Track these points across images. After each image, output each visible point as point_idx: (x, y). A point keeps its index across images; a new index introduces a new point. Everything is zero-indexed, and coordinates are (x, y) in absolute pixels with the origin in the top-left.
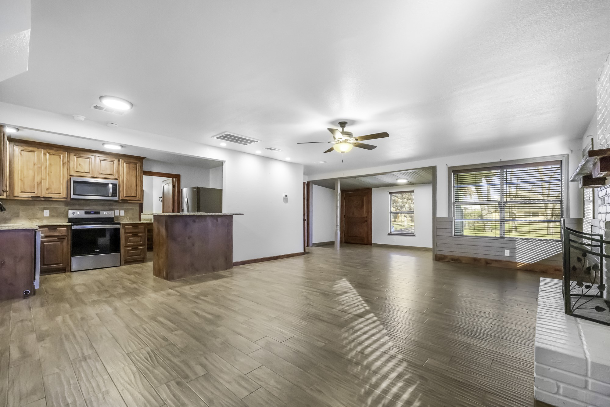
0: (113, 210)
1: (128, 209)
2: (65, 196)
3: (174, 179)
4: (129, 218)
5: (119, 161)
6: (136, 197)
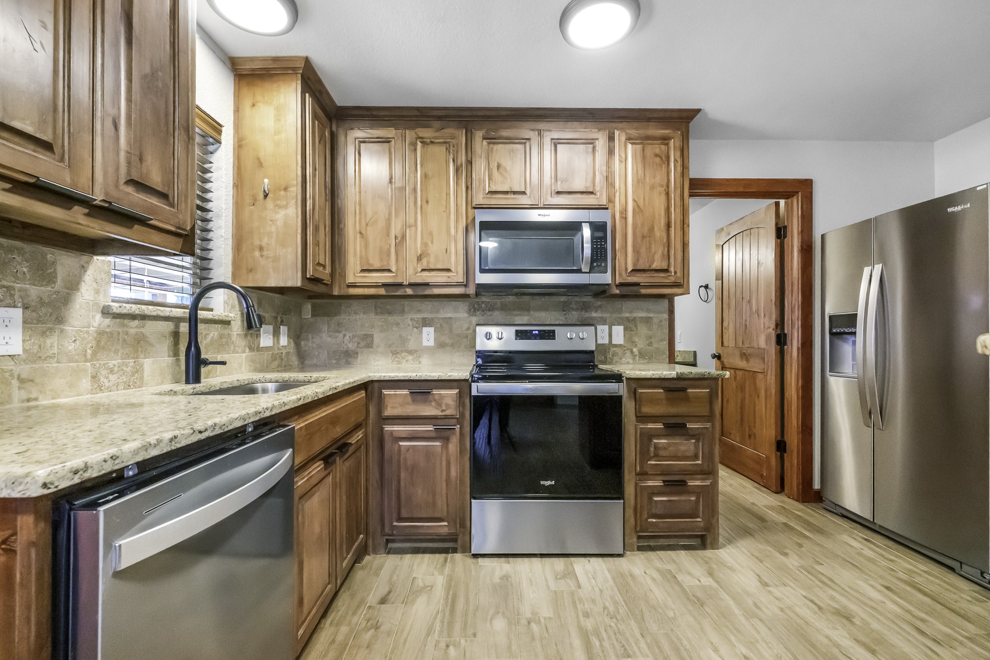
0: (592, 325)
1: (634, 319)
2: (461, 278)
3: (782, 202)
4: (640, 352)
5: (611, 138)
6: (666, 271)
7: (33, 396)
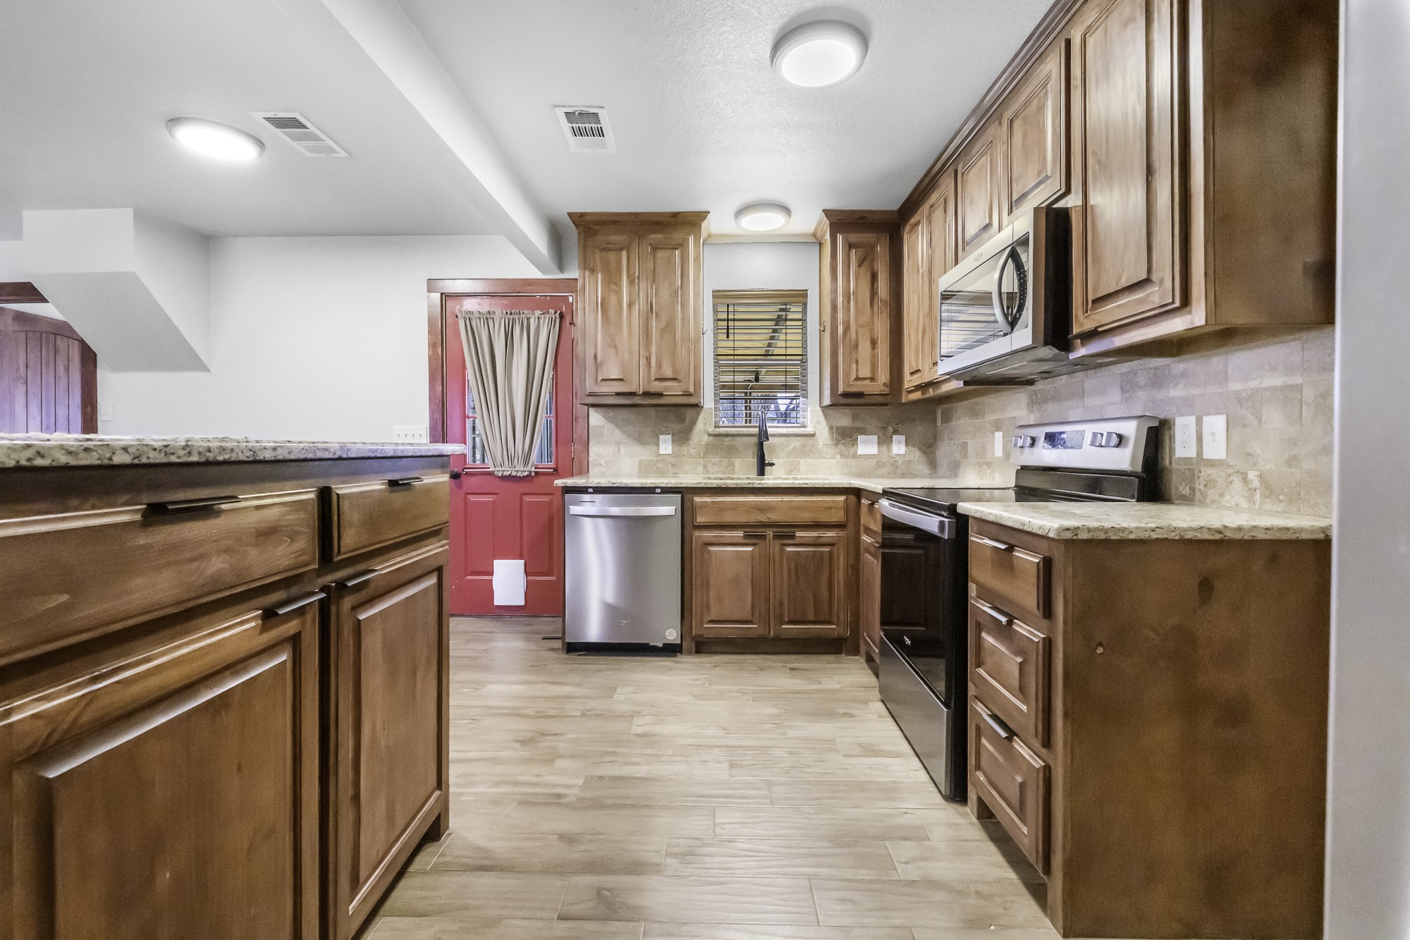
4: (1264, 483)
6: (1147, 283)
7: (677, 472)
